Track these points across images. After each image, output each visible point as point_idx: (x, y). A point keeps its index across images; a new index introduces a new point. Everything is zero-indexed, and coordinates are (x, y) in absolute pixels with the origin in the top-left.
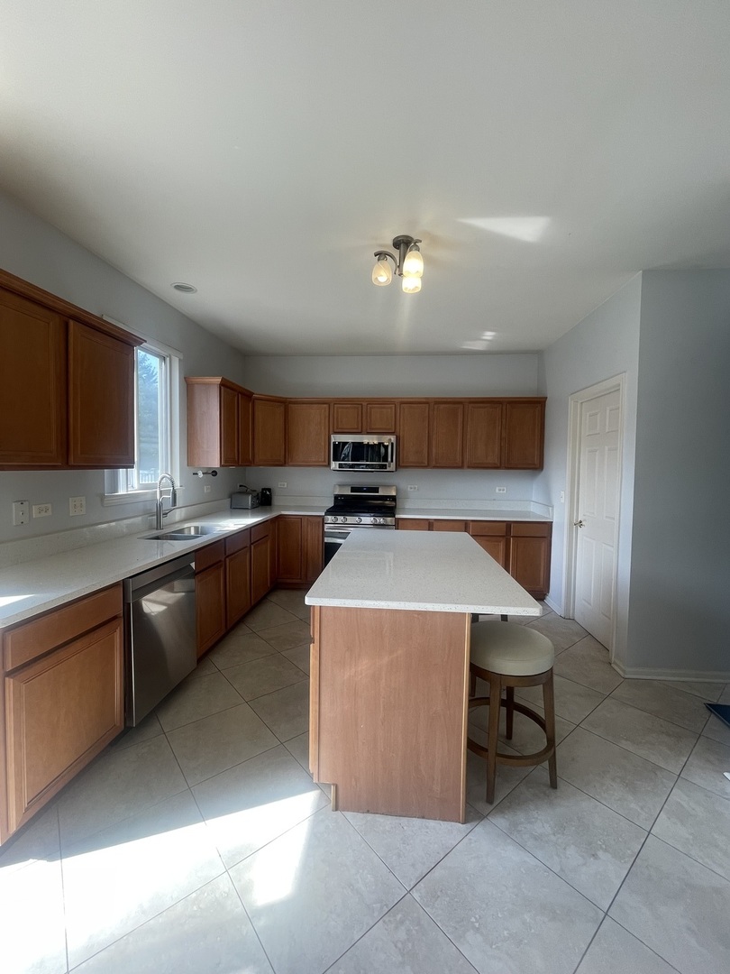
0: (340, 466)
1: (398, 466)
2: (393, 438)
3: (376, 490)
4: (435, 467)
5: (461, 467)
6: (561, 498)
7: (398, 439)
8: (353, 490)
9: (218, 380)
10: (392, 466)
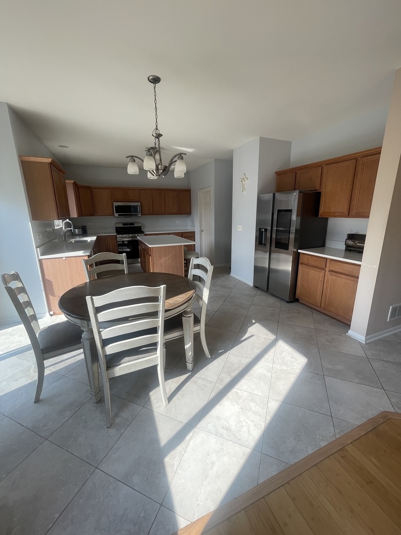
0: (119, 215)
1: (142, 214)
2: (139, 204)
3: (133, 224)
4: (156, 215)
5: (164, 214)
6: (197, 224)
7: (141, 204)
8: (124, 224)
9: (73, 181)
10: (140, 215)
